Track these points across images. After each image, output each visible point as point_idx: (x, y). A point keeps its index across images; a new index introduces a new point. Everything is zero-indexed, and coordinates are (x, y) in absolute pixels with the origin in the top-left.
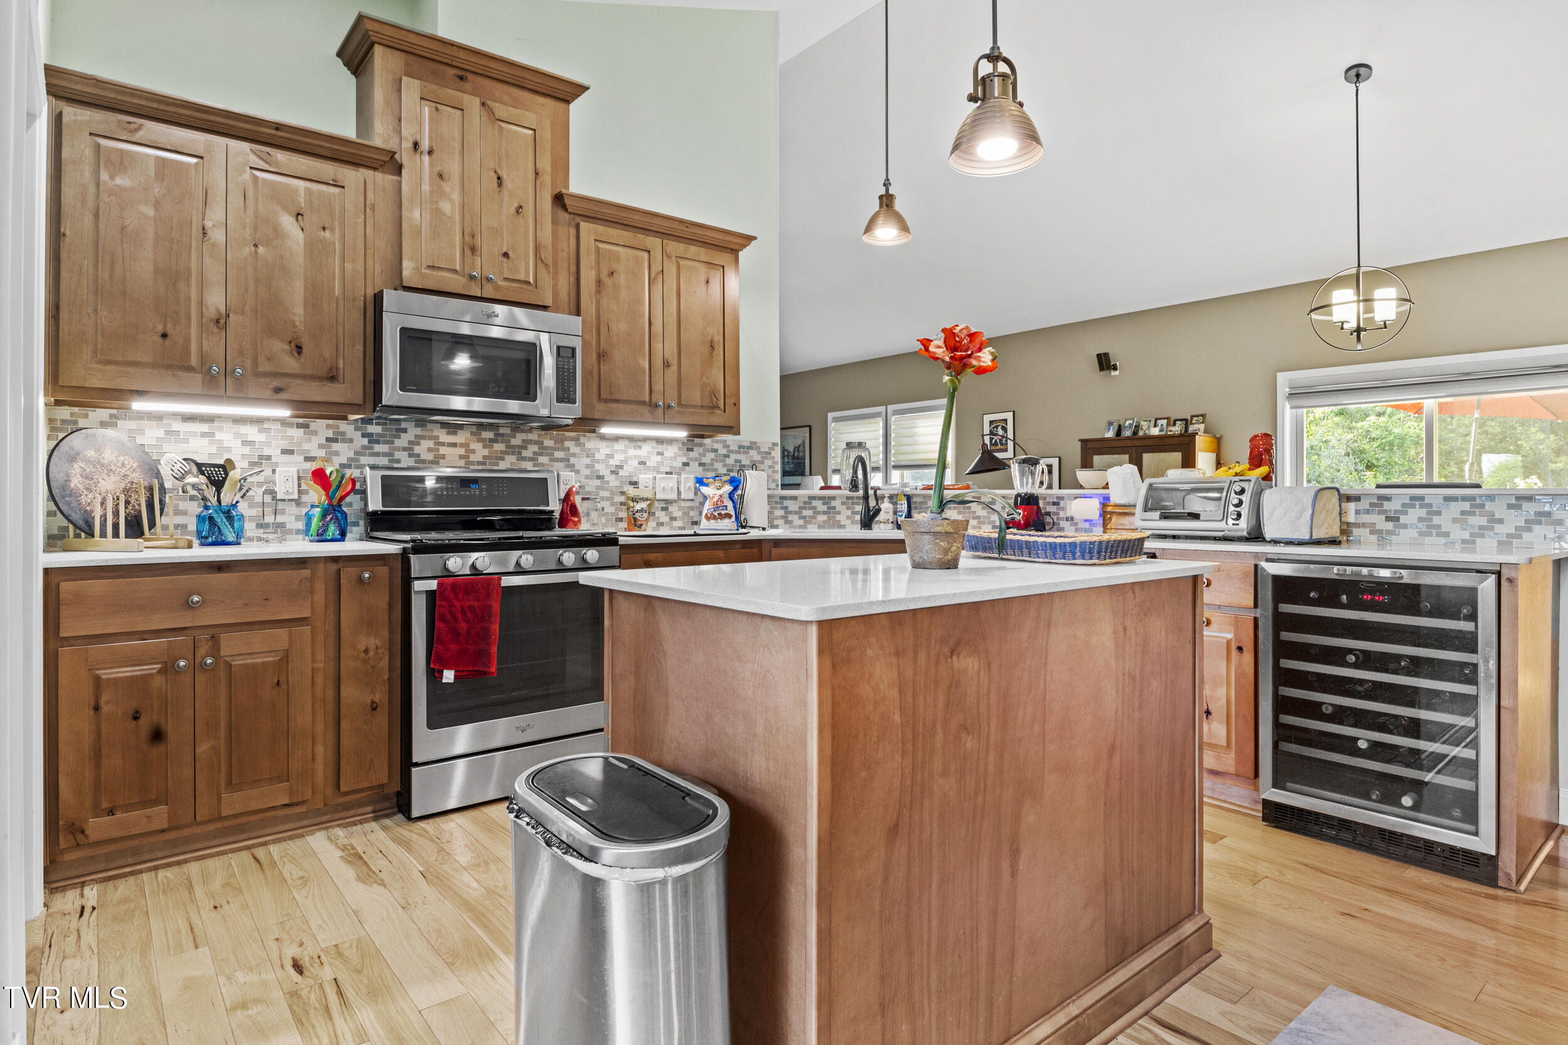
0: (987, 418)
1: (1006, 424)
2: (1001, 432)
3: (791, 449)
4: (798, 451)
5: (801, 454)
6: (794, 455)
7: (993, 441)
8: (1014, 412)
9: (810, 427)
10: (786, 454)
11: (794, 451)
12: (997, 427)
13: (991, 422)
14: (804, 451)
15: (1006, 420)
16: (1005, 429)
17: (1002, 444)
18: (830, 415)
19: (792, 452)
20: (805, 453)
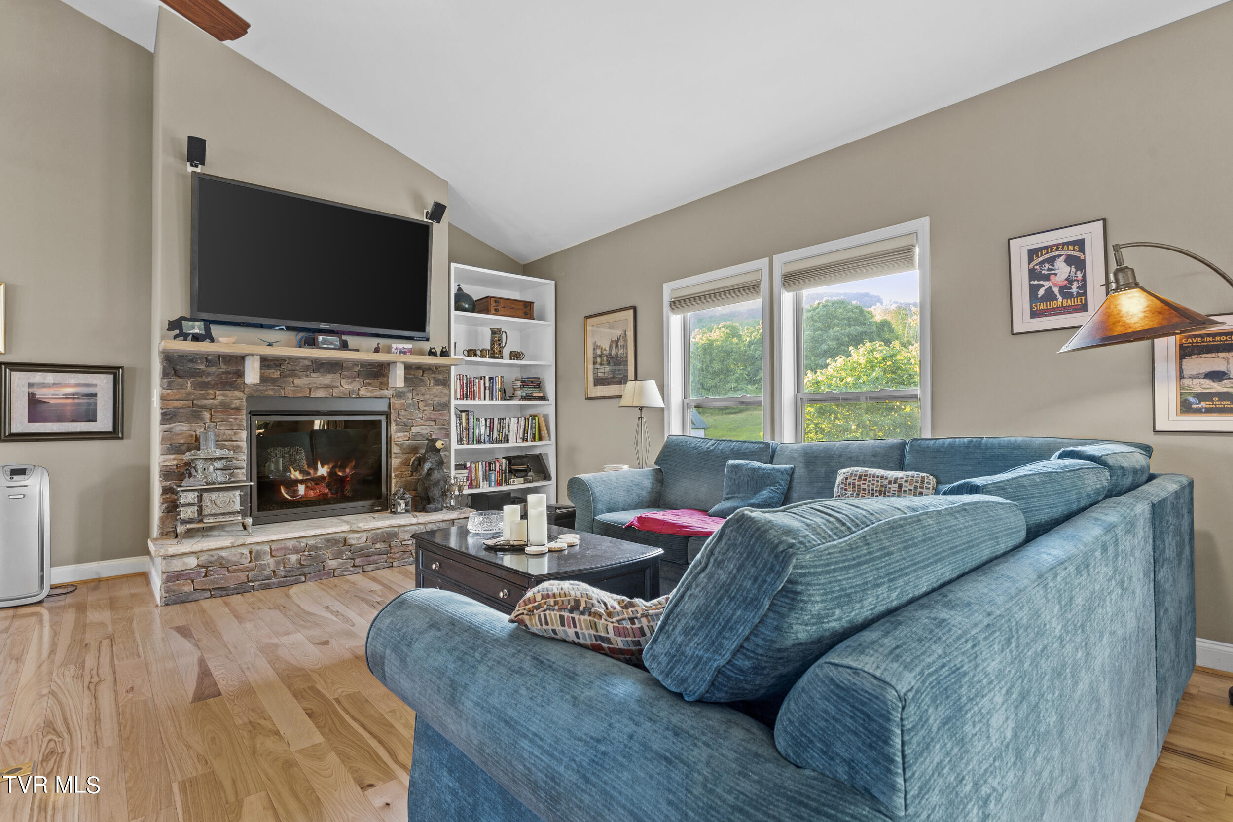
0: (1020, 248)
1: (1082, 250)
2: (1063, 270)
3: (606, 345)
4: (617, 346)
5: (621, 351)
6: (610, 354)
7: (1041, 292)
8: (1104, 220)
9: (635, 309)
10: (598, 352)
11: (611, 346)
12: (1052, 261)
13: (1033, 253)
14: (625, 347)
15: (1080, 244)
16: (1078, 264)
17: (1067, 295)
18: (669, 290)
19: (607, 348)
20: (627, 348)
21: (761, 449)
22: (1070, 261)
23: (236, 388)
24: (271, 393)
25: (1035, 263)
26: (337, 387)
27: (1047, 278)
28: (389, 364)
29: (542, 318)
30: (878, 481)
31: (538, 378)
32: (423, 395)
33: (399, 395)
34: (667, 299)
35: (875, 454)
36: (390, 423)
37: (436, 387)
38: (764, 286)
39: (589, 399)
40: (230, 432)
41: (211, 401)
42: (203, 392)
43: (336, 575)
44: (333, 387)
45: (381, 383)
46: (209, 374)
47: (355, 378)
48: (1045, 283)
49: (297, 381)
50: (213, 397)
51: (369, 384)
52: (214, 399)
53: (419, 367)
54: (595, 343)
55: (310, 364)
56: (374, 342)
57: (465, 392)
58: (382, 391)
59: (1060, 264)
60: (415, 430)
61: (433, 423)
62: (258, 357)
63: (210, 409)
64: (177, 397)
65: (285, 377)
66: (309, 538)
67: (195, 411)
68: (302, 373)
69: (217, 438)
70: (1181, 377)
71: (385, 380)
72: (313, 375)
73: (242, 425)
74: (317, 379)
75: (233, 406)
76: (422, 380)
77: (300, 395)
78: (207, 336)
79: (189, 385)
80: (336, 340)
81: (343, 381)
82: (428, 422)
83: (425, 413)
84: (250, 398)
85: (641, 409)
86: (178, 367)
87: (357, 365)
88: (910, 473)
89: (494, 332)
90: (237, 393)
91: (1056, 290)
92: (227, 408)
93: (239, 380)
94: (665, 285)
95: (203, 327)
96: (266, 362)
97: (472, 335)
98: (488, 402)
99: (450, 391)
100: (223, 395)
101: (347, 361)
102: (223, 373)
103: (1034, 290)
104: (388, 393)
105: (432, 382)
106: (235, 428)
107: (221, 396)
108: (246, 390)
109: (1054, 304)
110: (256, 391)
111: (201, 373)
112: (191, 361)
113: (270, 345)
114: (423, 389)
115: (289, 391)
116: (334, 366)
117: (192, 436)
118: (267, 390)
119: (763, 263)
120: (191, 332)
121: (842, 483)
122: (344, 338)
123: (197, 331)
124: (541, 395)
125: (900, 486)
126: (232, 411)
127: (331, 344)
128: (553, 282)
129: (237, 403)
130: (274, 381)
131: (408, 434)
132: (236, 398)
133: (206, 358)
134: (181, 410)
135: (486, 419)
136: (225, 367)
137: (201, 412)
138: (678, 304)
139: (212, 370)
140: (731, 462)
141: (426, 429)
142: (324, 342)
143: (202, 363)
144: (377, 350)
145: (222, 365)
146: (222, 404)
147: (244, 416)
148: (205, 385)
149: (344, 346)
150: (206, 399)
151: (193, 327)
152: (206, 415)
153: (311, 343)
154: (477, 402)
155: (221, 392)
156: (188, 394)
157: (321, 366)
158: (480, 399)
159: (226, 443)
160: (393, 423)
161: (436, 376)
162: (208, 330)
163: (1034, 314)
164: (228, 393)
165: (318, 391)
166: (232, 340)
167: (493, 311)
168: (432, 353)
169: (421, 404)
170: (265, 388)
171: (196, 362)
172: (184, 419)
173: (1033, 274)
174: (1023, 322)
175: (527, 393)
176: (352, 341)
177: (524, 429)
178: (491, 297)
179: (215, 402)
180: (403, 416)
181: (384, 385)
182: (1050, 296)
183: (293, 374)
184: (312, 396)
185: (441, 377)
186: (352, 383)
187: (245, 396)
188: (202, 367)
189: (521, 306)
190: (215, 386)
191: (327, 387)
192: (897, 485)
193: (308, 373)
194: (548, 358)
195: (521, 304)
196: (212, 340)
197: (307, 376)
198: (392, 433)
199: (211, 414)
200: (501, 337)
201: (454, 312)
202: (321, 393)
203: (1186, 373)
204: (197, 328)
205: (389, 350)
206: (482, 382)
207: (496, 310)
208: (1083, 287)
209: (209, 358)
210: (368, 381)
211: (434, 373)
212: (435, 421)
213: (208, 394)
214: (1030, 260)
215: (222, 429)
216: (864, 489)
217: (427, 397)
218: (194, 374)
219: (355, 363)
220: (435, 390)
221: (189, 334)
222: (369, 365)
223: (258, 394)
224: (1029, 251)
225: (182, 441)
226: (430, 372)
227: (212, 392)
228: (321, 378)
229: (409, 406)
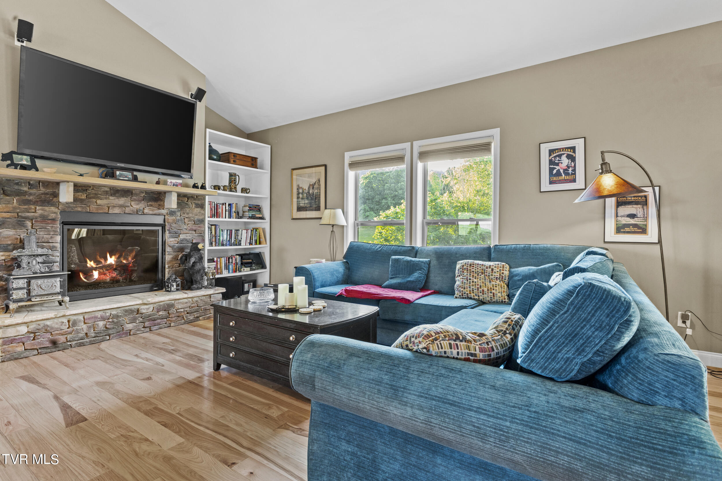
0: (545, 148)
1: (574, 152)
2: (565, 161)
3: (306, 187)
4: (313, 188)
5: (316, 191)
6: (309, 192)
7: (555, 172)
8: (585, 138)
9: (325, 166)
10: (301, 191)
11: (309, 188)
12: (560, 156)
13: (551, 152)
14: (319, 188)
15: (573, 149)
16: (572, 158)
17: (567, 174)
18: (348, 157)
19: (307, 189)
20: (320, 190)
21: (410, 250)
22: (569, 157)
23: (53, 205)
24: (79, 209)
25: (552, 156)
26: (128, 207)
27: (557, 164)
28: (165, 193)
29: (261, 168)
30: (480, 267)
31: (259, 206)
32: (188, 214)
33: (172, 213)
34: (347, 162)
35: (475, 253)
36: (165, 232)
37: (196, 209)
38: (407, 158)
39: (293, 219)
40: (47, 236)
41: (33, 214)
42: (26, 207)
43: (131, 333)
44: (125, 206)
45: (159, 205)
46: (31, 194)
47: (141, 201)
48: (556, 167)
49: (99, 202)
50: (34, 211)
51: (151, 205)
52: (35, 212)
53: (185, 195)
54: (298, 186)
55: (109, 190)
56: (156, 177)
57: (213, 213)
58: (160, 211)
59: (564, 159)
60: (182, 237)
61: (194, 232)
62: (72, 184)
63: (31, 219)
64: (5, 210)
65: (90, 198)
66: (112, 310)
67: (19, 221)
68: (103, 196)
69: (37, 241)
70: (617, 216)
71: (162, 203)
72: (110, 198)
73: (57, 231)
74: (113, 200)
75: (50, 218)
76: (187, 204)
77: (101, 211)
78: (33, 167)
79: (15, 201)
80: (129, 175)
81: (133, 203)
82: (190, 232)
83: (189, 225)
84: (62, 212)
85: (333, 226)
86: (6, 188)
87: (143, 193)
88: (497, 263)
89: (231, 175)
90: (53, 209)
91: (562, 171)
92: (44, 219)
93: (55, 199)
94: (346, 153)
95: (29, 160)
96: (78, 188)
97: (215, 176)
98: (227, 219)
99: (205, 212)
100: (42, 210)
101: (136, 189)
102: (42, 194)
103: (551, 170)
104: (164, 212)
105: (194, 205)
106: (52, 233)
107: (40, 210)
108: (60, 207)
109: (560, 178)
110: (68, 207)
111: (25, 193)
112: (17, 184)
113: (81, 175)
114: (188, 210)
115: (93, 208)
116: (127, 193)
117: (17, 239)
118: (76, 207)
119: (407, 145)
120: (20, 163)
121: (461, 268)
122: (135, 173)
123: (24, 162)
124: (261, 216)
125: (492, 270)
126: (49, 221)
127: (126, 177)
128: (270, 146)
129: (53, 216)
130: (83, 201)
131: (177, 239)
132: (52, 211)
133: (29, 183)
134: (8, 220)
135: (227, 231)
136: (44, 190)
137: (24, 221)
138: (353, 165)
139: (33, 191)
140: (393, 257)
141: (190, 236)
142: (121, 175)
143: (25, 186)
144: (158, 183)
145: (42, 188)
146: (42, 216)
147: (58, 226)
148: (28, 202)
149: (135, 179)
150: (28, 212)
151: (22, 160)
152: (29, 224)
153: (112, 176)
154: (220, 219)
155: (40, 207)
156: (15, 208)
157: (116, 192)
158: (222, 217)
159: (44, 244)
160: (167, 232)
161: (196, 202)
162: (33, 162)
163: (551, 182)
164: (46, 208)
165: (115, 209)
166: (54, 170)
167: (232, 162)
168: (195, 186)
169: (186, 220)
170: (75, 206)
171: (21, 185)
172: (10, 226)
173: (551, 162)
174: (546, 186)
175: (252, 215)
176: (140, 176)
177: (251, 237)
178: (231, 153)
179: (36, 214)
180: (174, 227)
181: (162, 206)
182: (558, 174)
183: (96, 196)
184: (110, 212)
185: (199, 202)
186: (138, 204)
187: (59, 211)
188: (26, 189)
189: (250, 160)
190: (35, 203)
191: (121, 206)
192: (490, 269)
193: (108, 196)
194: (266, 193)
195: (250, 158)
196: (37, 170)
197: (106, 198)
198: (166, 238)
199: (32, 223)
200: (236, 179)
201: (208, 161)
202: (117, 211)
203: (619, 214)
204: (25, 161)
205: (165, 183)
206: (224, 206)
207: (234, 161)
208: (574, 170)
209: (31, 182)
210: (150, 203)
211: (195, 199)
212: (195, 231)
213: (30, 209)
214: (550, 155)
215: (41, 233)
216: (473, 272)
217: (190, 215)
218: (19, 193)
219: (142, 191)
220: (195, 211)
221: (18, 164)
222: (151, 193)
223: (70, 210)
224: (549, 150)
225: (9, 243)
226: (193, 199)
227: (33, 207)
228: (117, 200)
229: (178, 220)
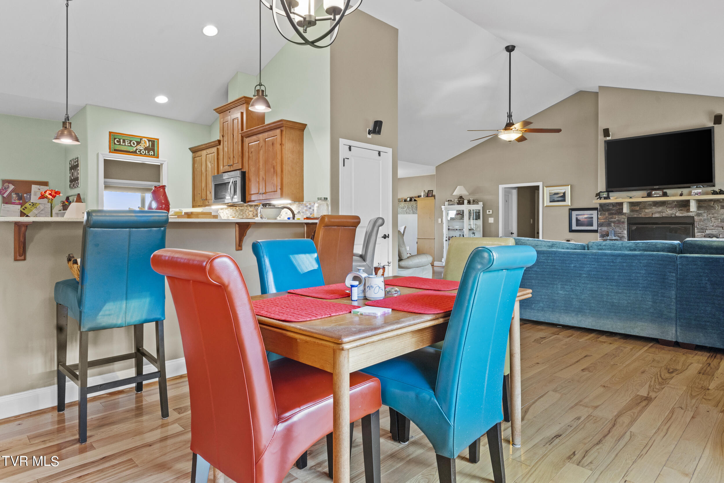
24: (636, 216)
26: (664, 212)
28: (688, 201)
32: (713, 214)
33: (699, 214)
36: (694, 228)
37: (722, 210)
40: (621, 231)
41: (614, 219)
42: (611, 216)
44: (662, 212)
45: (686, 209)
46: (613, 210)
47: (674, 207)
49: (646, 211)
51: (681, 210)
52: (615, 219)
55: (650, 203)
56: (679, 191)
58: (688, 213)
60: (708, 232)
61: (722, 228)
62: (626, 203)
63: (614, 222)
64: (603, 218)
65: (641, 209)
67: (609, 223)
68: (648, 207)
71: (688, 208)
72: (654, 208)
73: (625, 228)
74: (655, 209)
75: (622, 221)
76: (712, 206)
77: (648, 216)
78: (608, 198)
79: (607, 214)
80: (660, 193)
81: (667, 209)
82: (717, 228)
83: (715, 223)
84: (629, 219)
86: (604, 208)
87: (674, 202)
90: (623, 216)
92: (620, 222)
93: (621, 212)
95: (607, 193)
96: (631, 204)
100: (618, 217)
101: (667, 201)
102: (618, 209)
104: (691, 214)
105: (720, 207)
106: (622, 229)
107: (617, 218)
108: (625, 215)
110: (630, 215)
111: (611, 209)
112: (607, 206)
113: (631, 198)
114: (713, 211)
115: (642, 215)
116: (663, 203)
117: (607, 232)
118: (634, 215)
122: (665, 191)
123: (605, 196)
126: (622, 223)
127: (658, 194)
129: (623, 220)
130: (637, 211)
131: (704, 234)
132: (622, 218)
134: (604, 223)
137: (611, 223)
139: (614, 208)
141: (716, 232)
142: (655, 194)
143: (611, 206)
144: (681, 195)
145: (618, 207)
146: (618, 220)
147: (626, 225)
148: (612, 214)
149: (665, 195)
150: (612, 219)
151: (604, 195)
152: (613, 224)
153: (649, 195)
155: (616, 216)
156: (606, 217)
157: (656, 204)
159: (619, 235)
160: (696, 228)
161: (722, 204)
162: (608, 195)
164: (620, 216)
165: (656, 214)
166: (615, 198)
168: (715, 193)
169: (712, 219)
170: (633, 214)
171: (609, 206)
172: (605, 226)
176: (669, 191)
179: (615, 220)
180: (701, 225)
181: (688, 210)
183: (645, 208)
184: (653, 217)
186: (672, 210)
187: (626, 217)
190: (615, 214)
191: (659, 212)
193: (651, 207)
197: (650, 208)
198: (695, 233)
202: (657, 215)
210: (681, 209)
211: (721, 202)
212: (723, 228)
213: (613, 217)
215: (617, 229)
217: (716, 215)
218: (608, 210)
220: (721, 211)
221: (602, 197)
222: (681, 201)
223: (630, 216)
225: (605, 233)
226: (718, 202)
227: (614, 216)
228: (657, 209)
229: (705, 220)
